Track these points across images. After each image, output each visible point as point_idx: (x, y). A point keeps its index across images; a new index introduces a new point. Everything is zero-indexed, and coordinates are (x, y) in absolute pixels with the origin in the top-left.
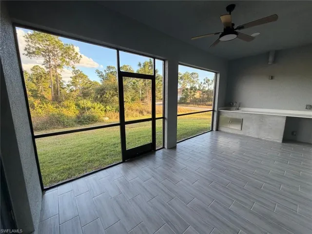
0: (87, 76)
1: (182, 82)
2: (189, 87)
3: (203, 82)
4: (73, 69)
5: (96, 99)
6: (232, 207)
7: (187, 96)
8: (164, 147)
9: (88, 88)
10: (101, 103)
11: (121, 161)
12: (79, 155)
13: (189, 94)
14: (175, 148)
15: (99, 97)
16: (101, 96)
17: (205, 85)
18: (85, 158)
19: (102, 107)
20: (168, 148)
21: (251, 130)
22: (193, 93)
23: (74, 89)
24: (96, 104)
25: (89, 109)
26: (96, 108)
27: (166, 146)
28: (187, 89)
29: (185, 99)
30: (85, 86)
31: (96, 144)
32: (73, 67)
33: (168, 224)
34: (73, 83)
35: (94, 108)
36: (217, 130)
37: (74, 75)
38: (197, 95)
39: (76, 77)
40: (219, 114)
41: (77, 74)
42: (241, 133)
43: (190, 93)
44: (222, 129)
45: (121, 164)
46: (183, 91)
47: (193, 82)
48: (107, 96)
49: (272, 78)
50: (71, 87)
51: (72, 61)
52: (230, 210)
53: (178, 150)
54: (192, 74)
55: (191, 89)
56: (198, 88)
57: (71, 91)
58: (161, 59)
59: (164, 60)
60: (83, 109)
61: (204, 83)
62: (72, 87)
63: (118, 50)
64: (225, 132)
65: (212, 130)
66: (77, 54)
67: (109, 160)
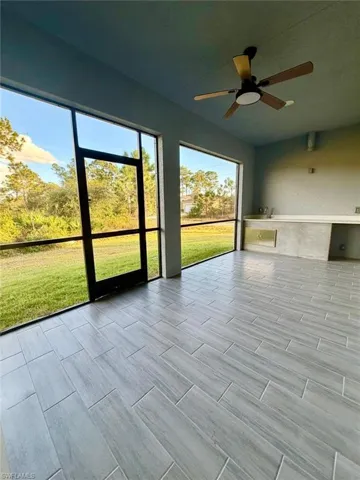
0: (36, 175)
1: (193, 185)
2: (203, 192)
3: (224, 184)
4: (9, 161)
5: (52, 211)
6: (259, 350)
7: (201, 205)
8: (161, 277)
9: (38, 194)
10: (60, 216)
11: (88, 300)
12: (12, 297)
13: (204, 202)
14: (178, 276)
15: (57, 206)
16: (61, 206)
17: (227, 190)
18: (22, 301)
19: (63, 223)
20: (168, 278)
21: (288, 246)
22: (210, 201)
23: (15, 196)
24: (52, 217)
25: (38, 226)
26: (53, 224)
27: (164, 275)
28: (200, 195)
29: (198, 210)
30: (34, 192)
31: (46, 280)
32: (9, 158)
33: (159, 387)
34: (12, 186)
35: (49, 225)
36: (242, 249)
37: (13, 171)
38: (216, 205)
39: (16, 176)
40: (244, 225)
41: (18, 171)
42: (275, 251)
43: (206, 201)
44: (248, 247)
45: (88, 306)
46: (196, 198)
47: (209, 185)
48: (71, 206)
49: (313, 171)
50: (7, 193)
51: (6, 147)
52: (256, 355)
53: (183, 279)
54: (208, 173)
55: (207, 195)
56: (216, 193)
57: (9, 201)
58: (151, 135)
59: (156, 137)
60: (29, 226)
61: (226, 187)
62: (11, 192)
63: (74, 110)
64: (253, 252)
65: (235, 249)
66: (15, 135)
67: (66, 302)
